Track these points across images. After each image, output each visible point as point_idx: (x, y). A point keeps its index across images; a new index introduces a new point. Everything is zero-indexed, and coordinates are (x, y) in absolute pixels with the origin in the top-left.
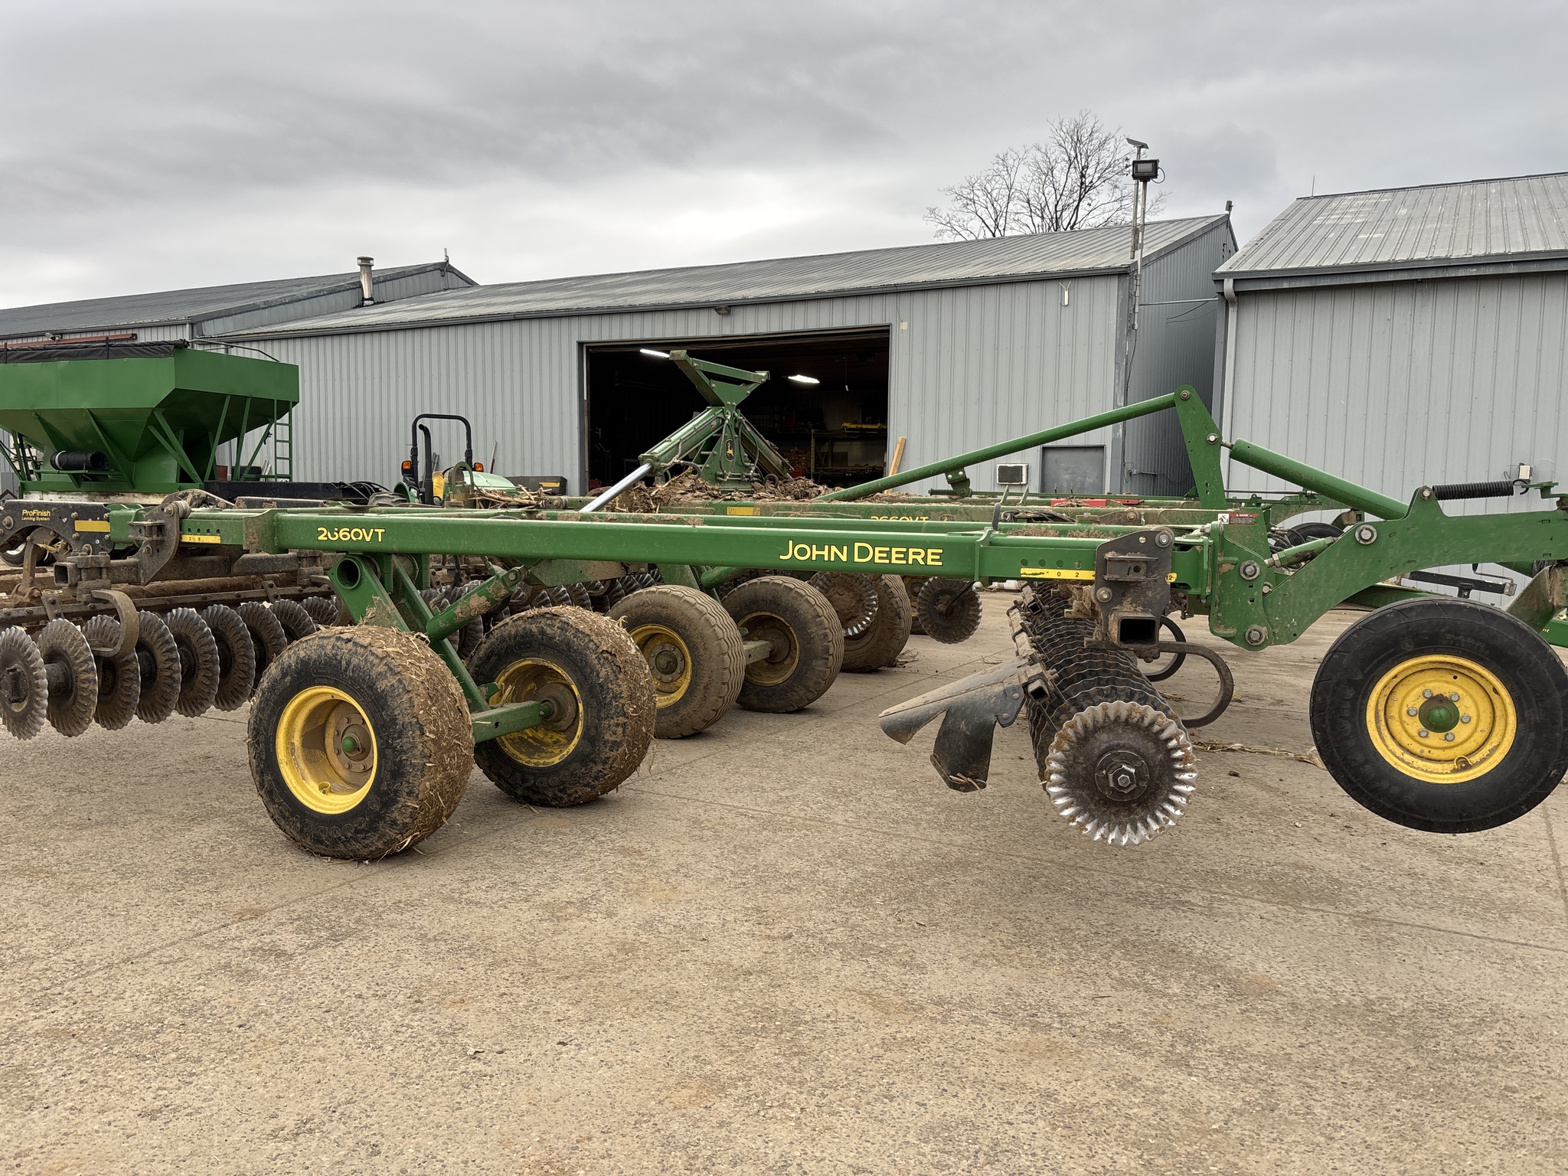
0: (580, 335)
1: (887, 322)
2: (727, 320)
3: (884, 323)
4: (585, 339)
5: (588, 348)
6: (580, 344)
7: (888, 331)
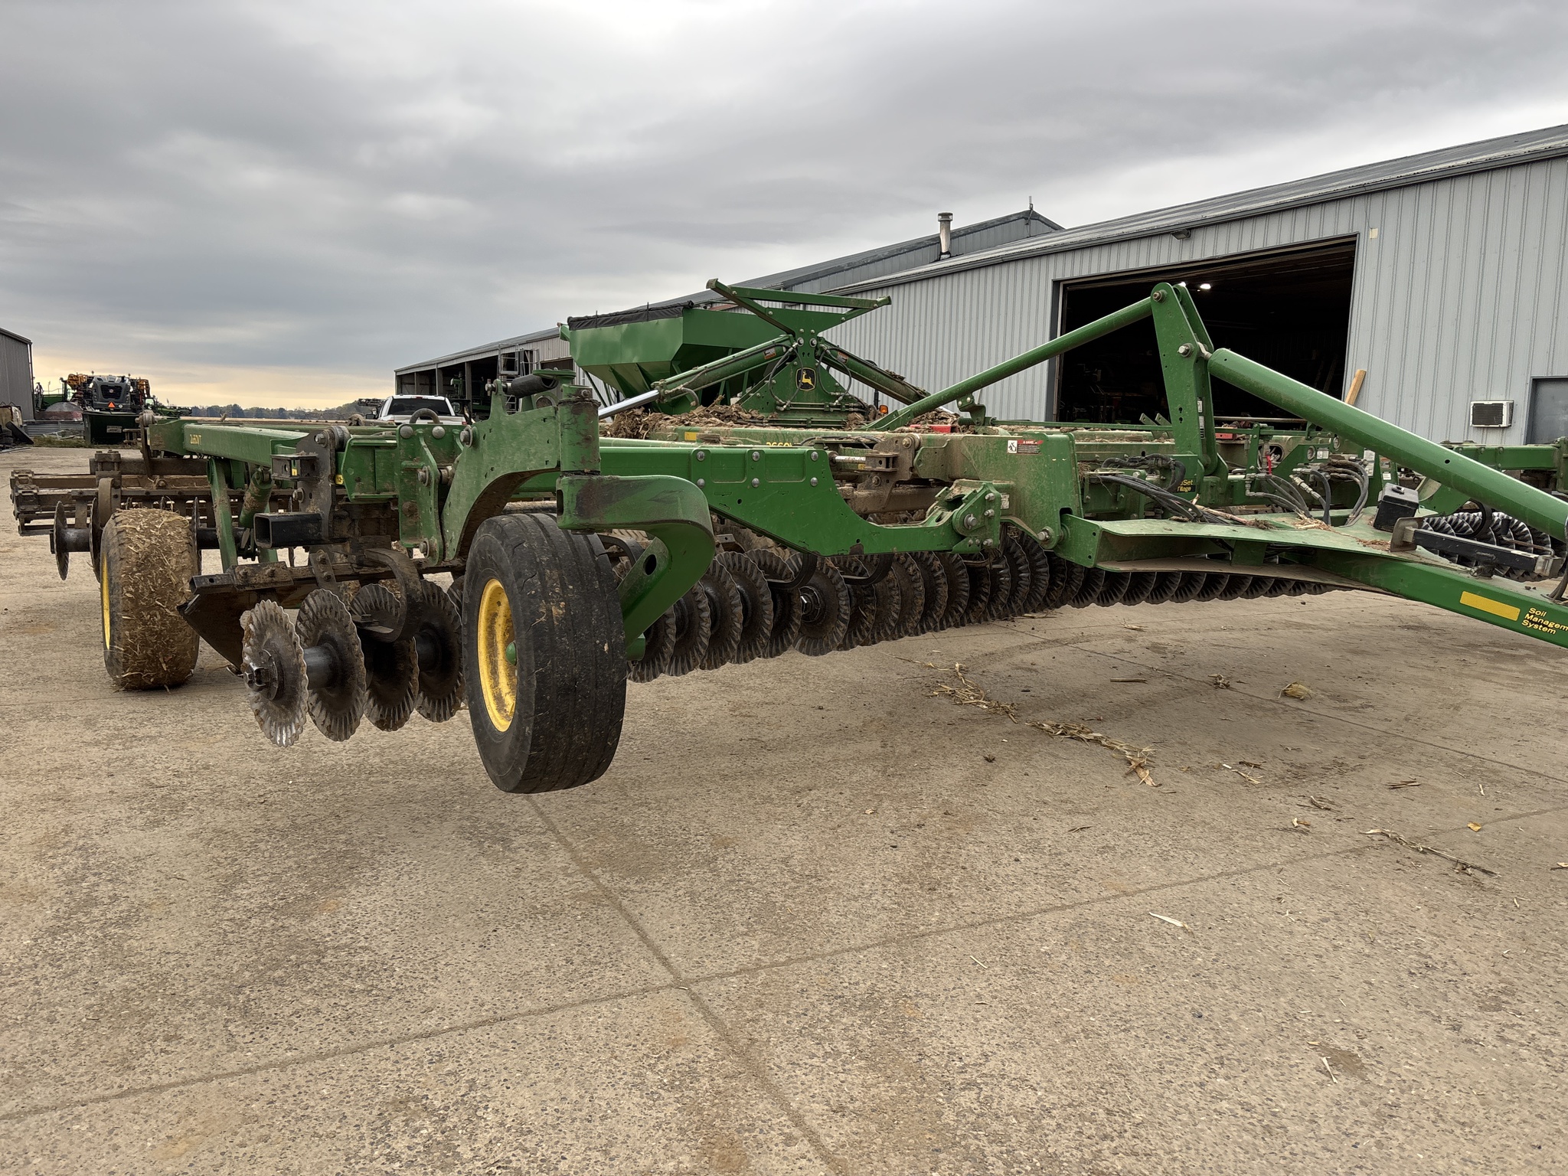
0: (1055, 275)
1: (1355, 231)
2: (1187, 245)
3: (1351, 232)
4: (1059, 277)
5: (1065, 286)
6: (1056, 283)
7: (1354, 242)
